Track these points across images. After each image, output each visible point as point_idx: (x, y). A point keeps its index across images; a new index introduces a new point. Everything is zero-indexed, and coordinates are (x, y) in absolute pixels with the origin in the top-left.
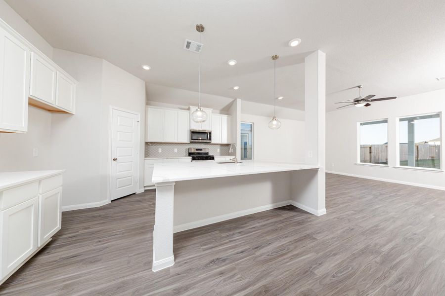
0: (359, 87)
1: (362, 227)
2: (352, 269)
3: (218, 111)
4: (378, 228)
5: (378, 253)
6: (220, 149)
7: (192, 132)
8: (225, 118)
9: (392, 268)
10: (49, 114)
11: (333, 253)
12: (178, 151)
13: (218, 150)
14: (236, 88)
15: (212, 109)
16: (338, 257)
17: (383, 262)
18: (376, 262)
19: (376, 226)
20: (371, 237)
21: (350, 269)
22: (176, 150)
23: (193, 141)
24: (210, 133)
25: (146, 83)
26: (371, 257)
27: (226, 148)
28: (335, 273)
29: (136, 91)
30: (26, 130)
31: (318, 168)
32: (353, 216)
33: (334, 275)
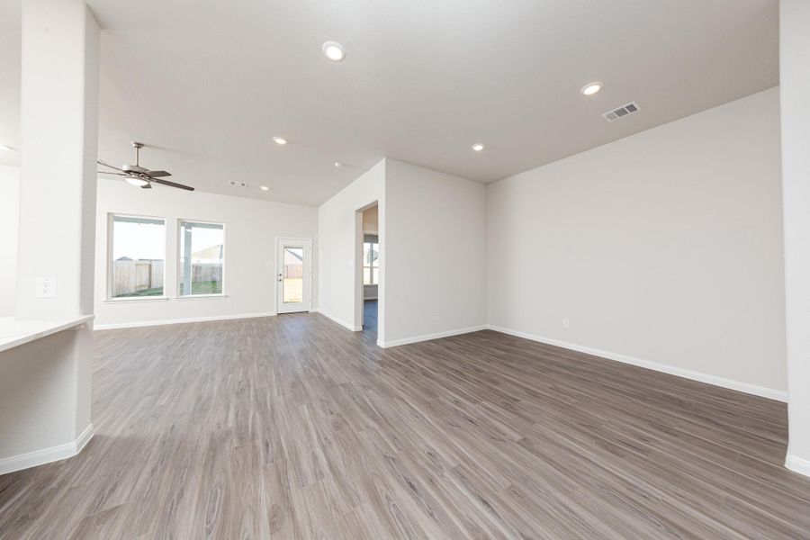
1: (184, 414)
2: (221, 489)
4: (204, 399)
5: (228, 433)
9: (253, 439)
11: (175, 497)
16: (187, 495)
17: (241, 439)
18: (236, 448)
19: (200, 398)
20: (206, 420)
21: (219, 491)
26: (227, 448)
28: (207, 523)
32: (156, 406)
33: (207, 529)
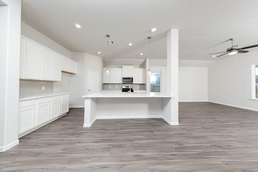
0: (231, 40)
3: (138, 67)
6: (139, 87)
7: (123, 78)
8: (141, 70)
10: (70, 75)
12: (118, 87)
13: (138, 87)
14: (141, 54)
15: (133, 66)
22: (117, 87)
23: (123, 82)
24: (132, 79)
25: (102, 58)
27: (143, 86)
29: (97, 62)
30: (61, 80)
31: (171, 97)
